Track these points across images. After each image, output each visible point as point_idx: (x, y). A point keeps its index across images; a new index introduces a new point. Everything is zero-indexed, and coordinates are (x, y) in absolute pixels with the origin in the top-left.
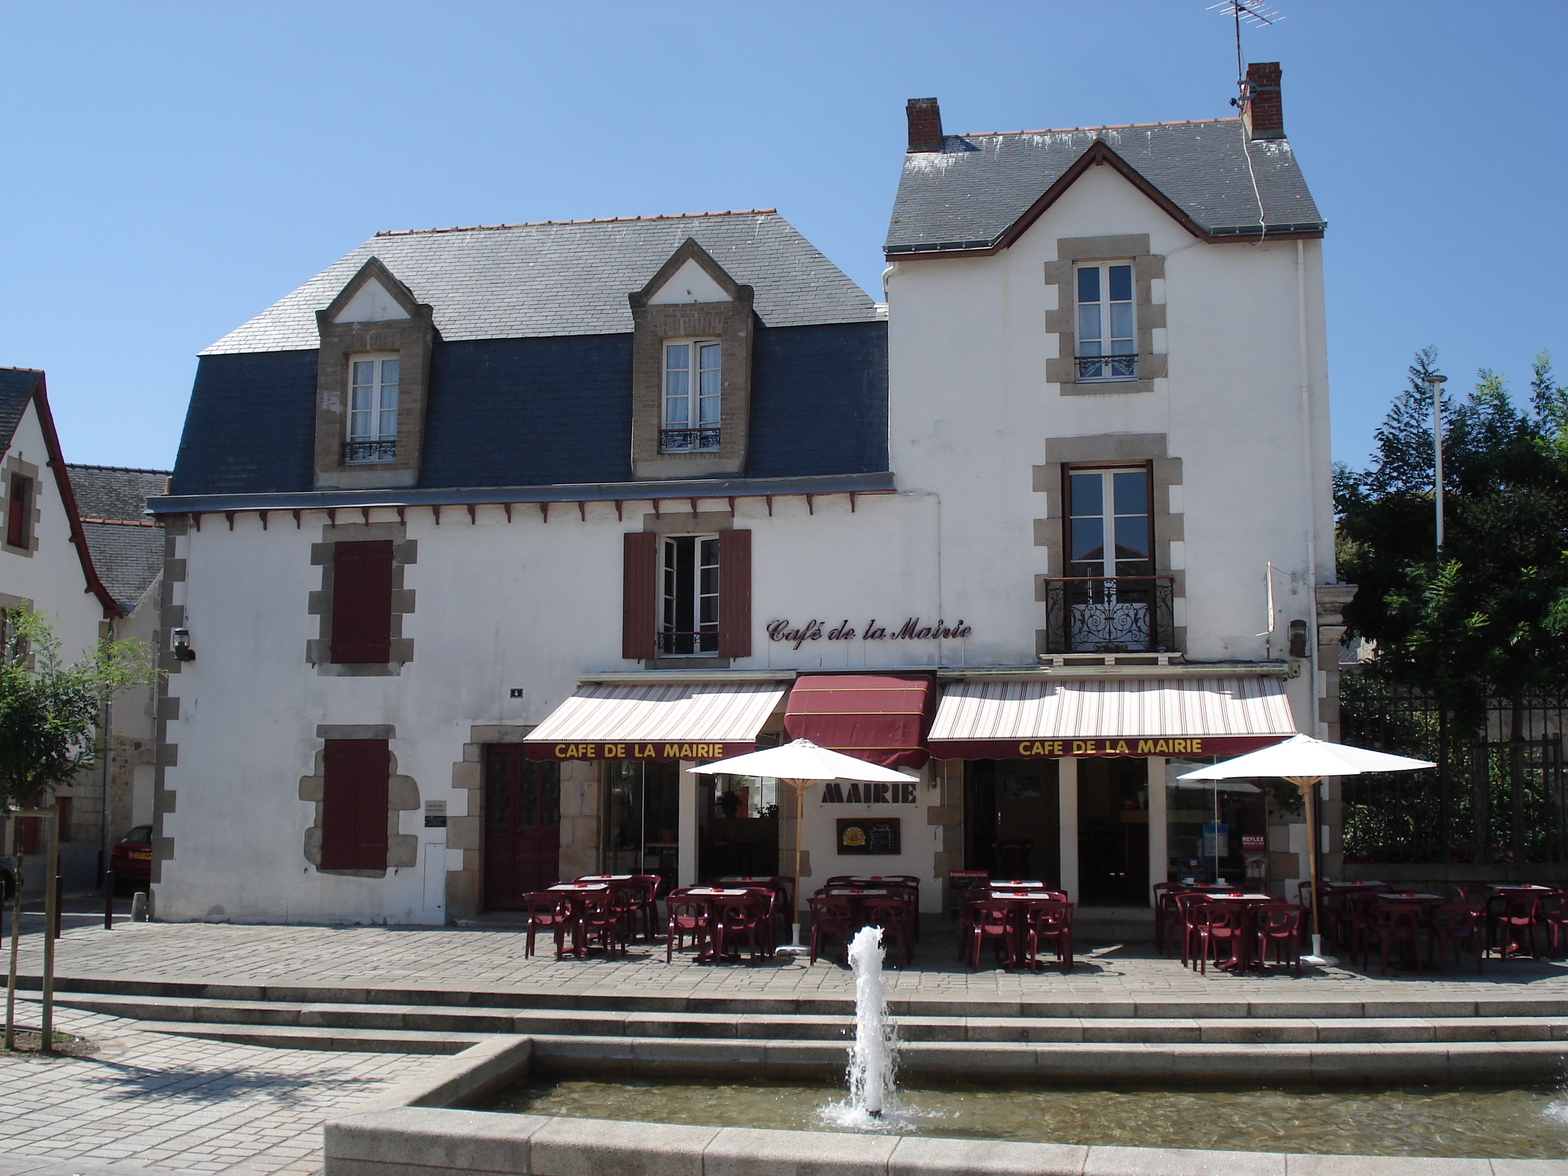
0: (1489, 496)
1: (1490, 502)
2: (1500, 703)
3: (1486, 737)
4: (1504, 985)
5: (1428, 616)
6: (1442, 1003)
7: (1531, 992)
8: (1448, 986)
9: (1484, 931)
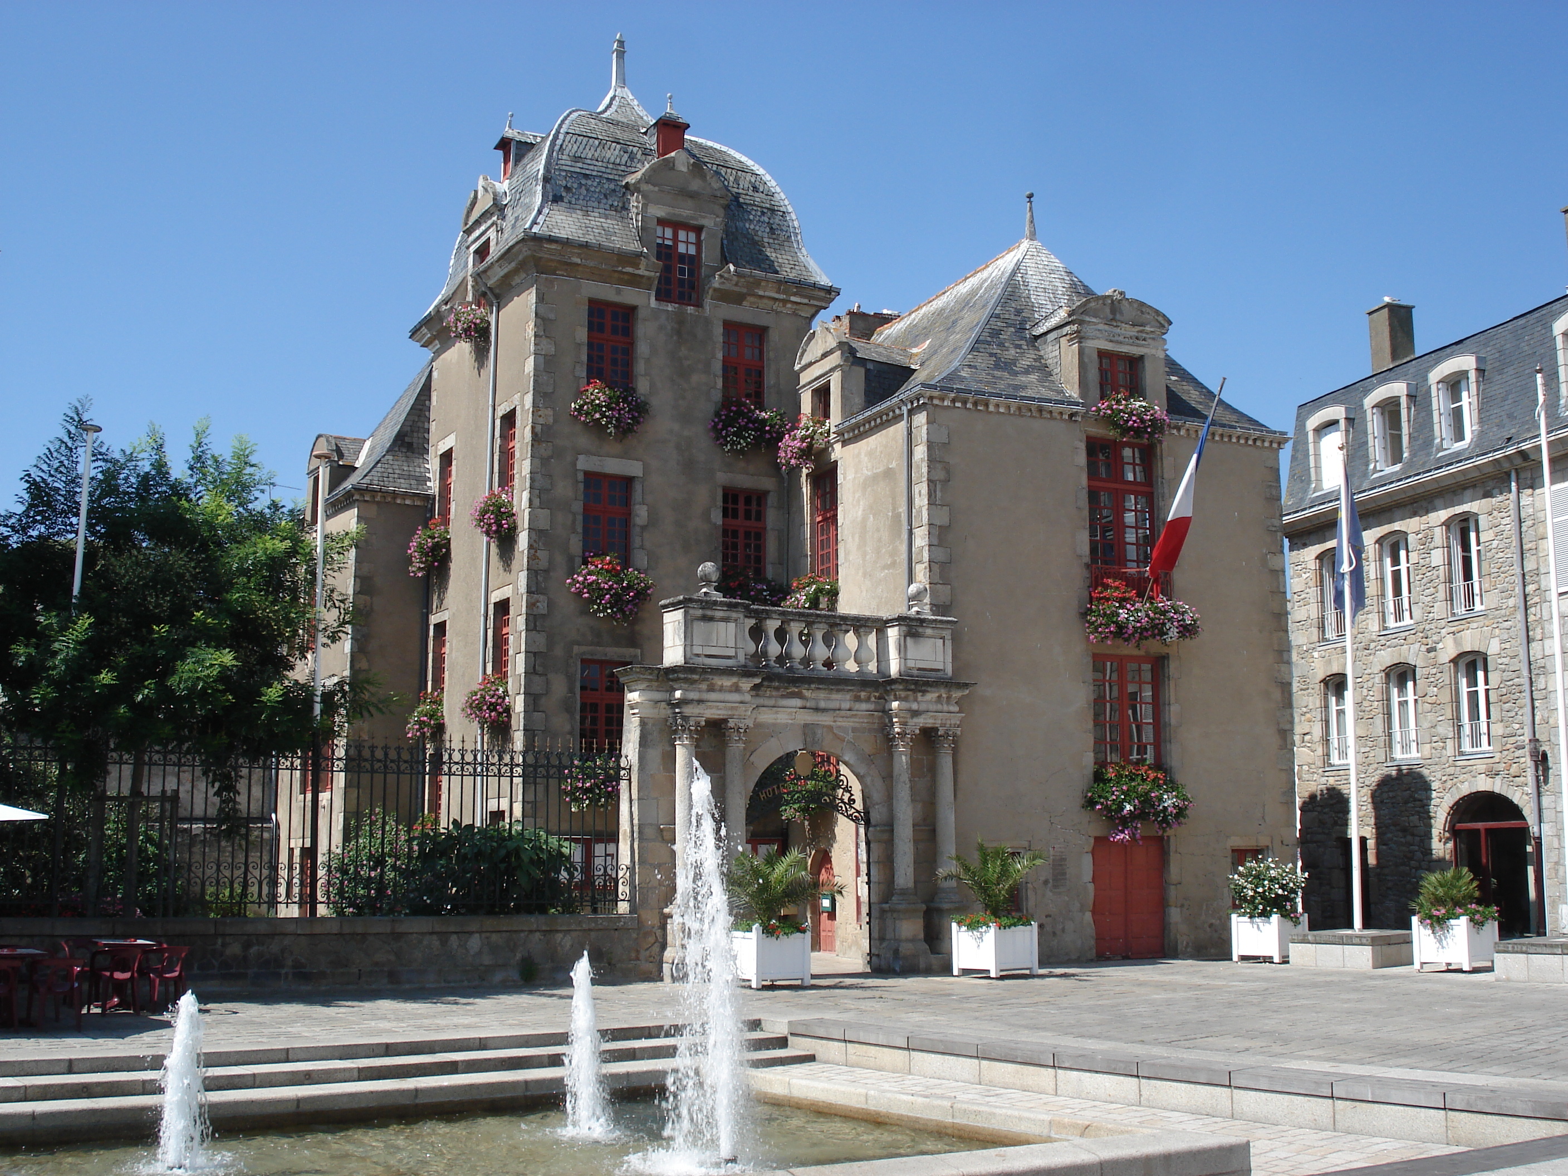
0: (129, 551)
1: (130, 558)
2: (121, 757)
3: (104, 791)
4: (100, 1041)
5: (54, 668)
6: (35, 1061)
7: (127, 1047)
8: (44, 1043)
9: (86, 987)
